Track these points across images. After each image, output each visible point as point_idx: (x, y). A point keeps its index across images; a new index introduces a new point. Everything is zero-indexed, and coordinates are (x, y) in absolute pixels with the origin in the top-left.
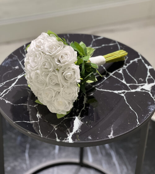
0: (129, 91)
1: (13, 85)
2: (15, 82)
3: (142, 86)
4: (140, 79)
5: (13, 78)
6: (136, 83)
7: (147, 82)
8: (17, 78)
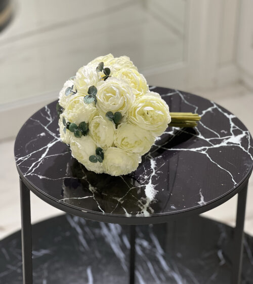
0: (212, 147)
1: (44, 156)
2: (46, 153)
3: (227, 139)
4: (222, 131)
5: (41, 148)
6: (218, 137)
7: (233, 133)
8: (47, 147)
